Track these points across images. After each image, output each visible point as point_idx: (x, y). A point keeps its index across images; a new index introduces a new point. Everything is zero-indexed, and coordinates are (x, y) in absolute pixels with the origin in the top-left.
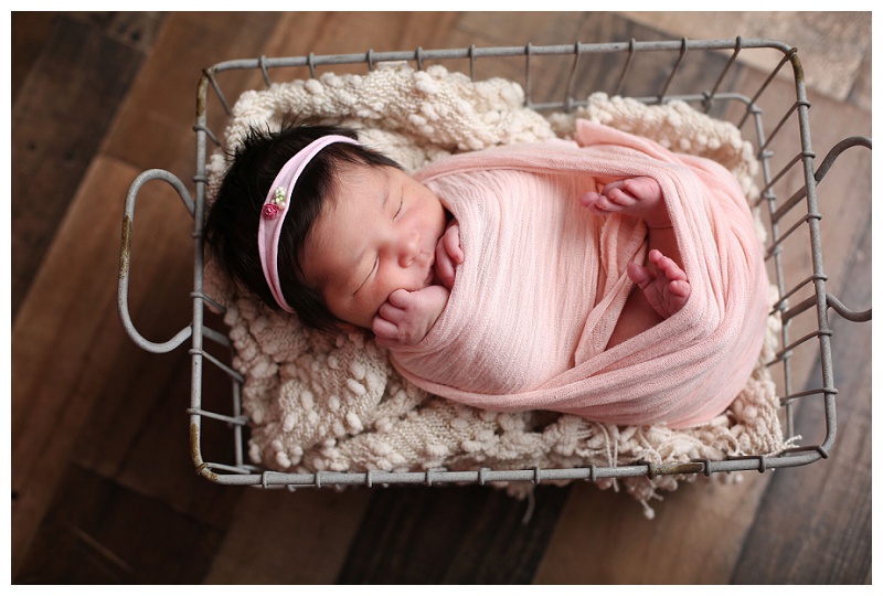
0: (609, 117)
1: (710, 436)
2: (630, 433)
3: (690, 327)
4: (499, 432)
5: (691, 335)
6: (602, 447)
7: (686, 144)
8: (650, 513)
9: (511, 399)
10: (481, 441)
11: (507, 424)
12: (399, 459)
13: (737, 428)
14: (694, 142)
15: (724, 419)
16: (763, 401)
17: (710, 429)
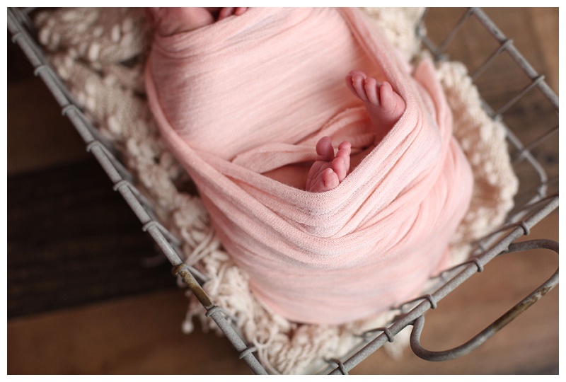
0: (449, 82)
1: (265, 321)
2: (222, 256)
3: (308, 212)
4: (157, 160)
5: (303, 219)
6: (198, 243)
7: (477, 159)
8: (188, 327)
9: (173, 136)
10: (140, 151)
11: (165, 161)
12: (91, 104)
13: (285, 338)
14: (482, 163)
15: (286, 326)
16: (317, 341)
17: (270, 319)
